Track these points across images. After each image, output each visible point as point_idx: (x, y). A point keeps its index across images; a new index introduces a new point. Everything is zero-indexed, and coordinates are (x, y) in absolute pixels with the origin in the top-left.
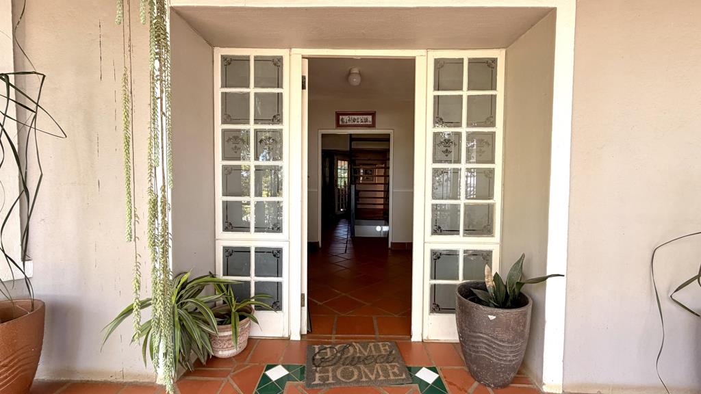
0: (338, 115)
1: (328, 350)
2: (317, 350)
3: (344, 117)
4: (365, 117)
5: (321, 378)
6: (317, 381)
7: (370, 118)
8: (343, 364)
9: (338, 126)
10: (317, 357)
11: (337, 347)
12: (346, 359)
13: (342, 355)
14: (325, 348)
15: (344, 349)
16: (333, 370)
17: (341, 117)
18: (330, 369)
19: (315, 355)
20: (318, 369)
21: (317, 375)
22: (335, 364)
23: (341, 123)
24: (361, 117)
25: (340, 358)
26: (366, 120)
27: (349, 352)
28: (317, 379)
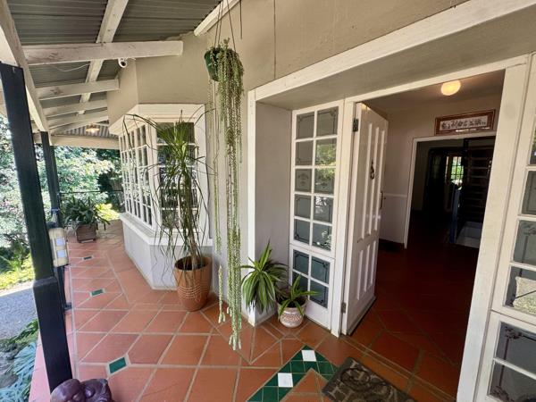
0: (439, 120)
1: (362, 374)
2: (352, 367)
3: (445, 122)
4: (477, 118)
5: (337, 393)
6: (332, 394)
7: (484, 119)
8: (365, 398)
9: (438, 132)
10: (349, 372)
11: (373, 377)
12: (371, 395)
13: (371, 388)
14: (361, 370)
15: (378, 383)
16: (352, 395)
17: (442, 123)
18: (351, 392)
19: (348, 369)
20: (342, 384)
21: (337, 388)
22: (358, 391)
23: (441, 129)
24: (471, 119)
25: (367, 390)
26: (479, 122)
27: (379, 391)
28: (334, 391)
